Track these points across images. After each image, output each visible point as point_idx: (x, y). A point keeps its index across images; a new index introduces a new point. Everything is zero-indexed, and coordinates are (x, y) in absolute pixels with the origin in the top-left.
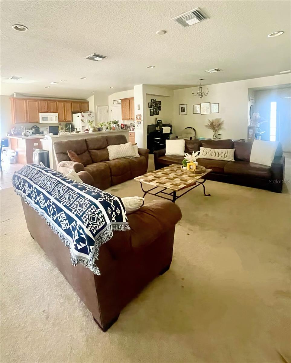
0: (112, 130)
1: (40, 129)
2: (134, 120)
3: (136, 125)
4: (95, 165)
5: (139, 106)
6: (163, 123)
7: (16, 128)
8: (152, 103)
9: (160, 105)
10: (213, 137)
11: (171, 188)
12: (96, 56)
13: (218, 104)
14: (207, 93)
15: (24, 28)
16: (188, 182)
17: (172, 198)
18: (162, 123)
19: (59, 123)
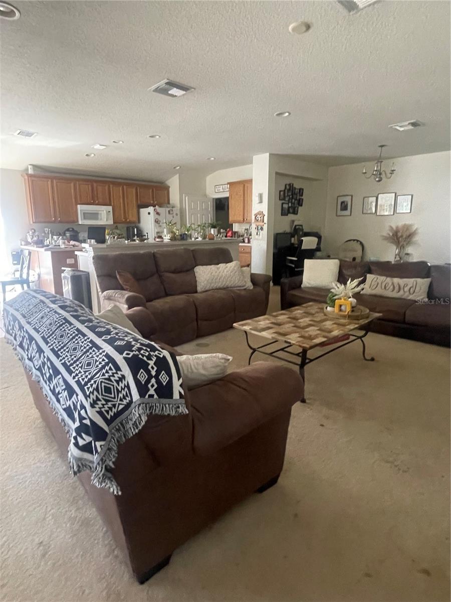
0: (207, 239)
1: (79, 235)
2: (250, 223)
3: (253, 231)
4: (169, 299)
5: (261, 196)
6: (305, 230)
7: (35, 231)
8: (286, 191)
9: (302, 195)
10: (395, 258)
11: (297, 344)
12: (171, 84)
13: (410, 196)
14: (391, 173)
15: (13, 11)
16: (332, 333)
17: (299, 360)
18: (302, 230)
19: (115, 225)
